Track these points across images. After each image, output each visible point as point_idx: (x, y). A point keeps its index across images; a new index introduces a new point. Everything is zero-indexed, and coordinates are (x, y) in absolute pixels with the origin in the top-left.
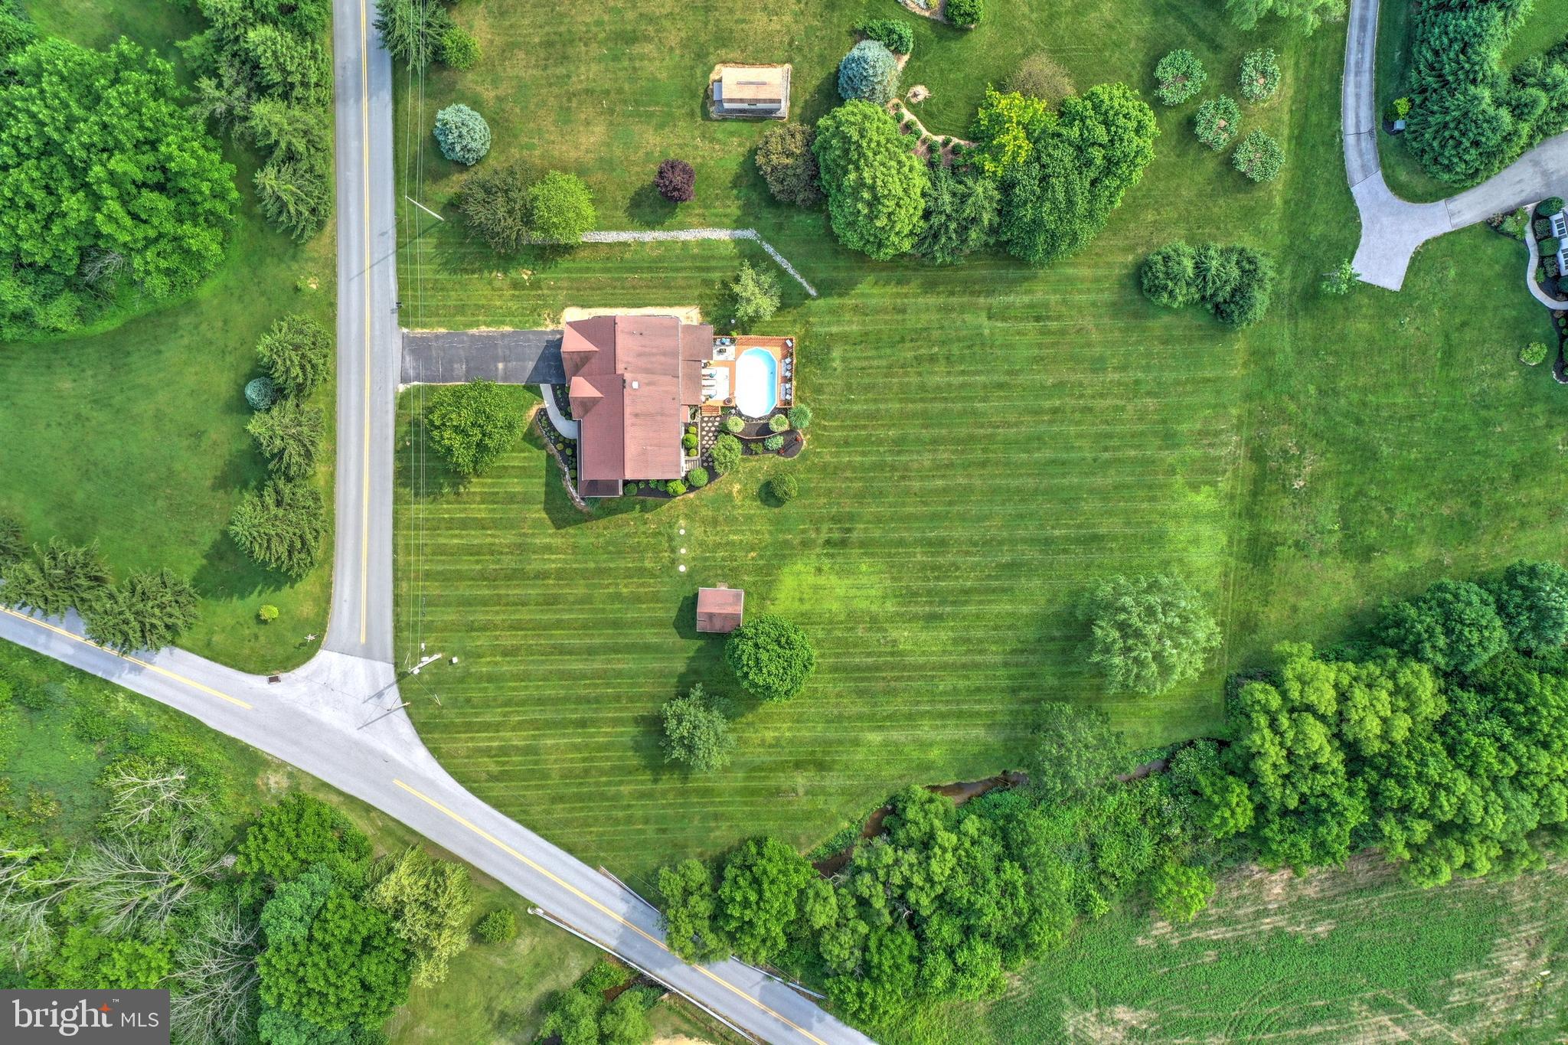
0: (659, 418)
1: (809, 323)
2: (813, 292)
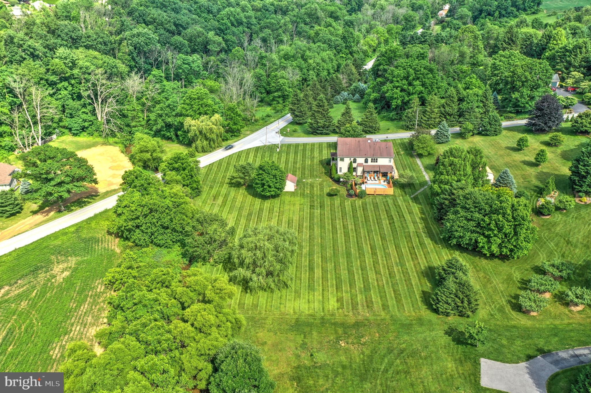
0: (359, 149)
1: (399, 196)
2: (412, 196)
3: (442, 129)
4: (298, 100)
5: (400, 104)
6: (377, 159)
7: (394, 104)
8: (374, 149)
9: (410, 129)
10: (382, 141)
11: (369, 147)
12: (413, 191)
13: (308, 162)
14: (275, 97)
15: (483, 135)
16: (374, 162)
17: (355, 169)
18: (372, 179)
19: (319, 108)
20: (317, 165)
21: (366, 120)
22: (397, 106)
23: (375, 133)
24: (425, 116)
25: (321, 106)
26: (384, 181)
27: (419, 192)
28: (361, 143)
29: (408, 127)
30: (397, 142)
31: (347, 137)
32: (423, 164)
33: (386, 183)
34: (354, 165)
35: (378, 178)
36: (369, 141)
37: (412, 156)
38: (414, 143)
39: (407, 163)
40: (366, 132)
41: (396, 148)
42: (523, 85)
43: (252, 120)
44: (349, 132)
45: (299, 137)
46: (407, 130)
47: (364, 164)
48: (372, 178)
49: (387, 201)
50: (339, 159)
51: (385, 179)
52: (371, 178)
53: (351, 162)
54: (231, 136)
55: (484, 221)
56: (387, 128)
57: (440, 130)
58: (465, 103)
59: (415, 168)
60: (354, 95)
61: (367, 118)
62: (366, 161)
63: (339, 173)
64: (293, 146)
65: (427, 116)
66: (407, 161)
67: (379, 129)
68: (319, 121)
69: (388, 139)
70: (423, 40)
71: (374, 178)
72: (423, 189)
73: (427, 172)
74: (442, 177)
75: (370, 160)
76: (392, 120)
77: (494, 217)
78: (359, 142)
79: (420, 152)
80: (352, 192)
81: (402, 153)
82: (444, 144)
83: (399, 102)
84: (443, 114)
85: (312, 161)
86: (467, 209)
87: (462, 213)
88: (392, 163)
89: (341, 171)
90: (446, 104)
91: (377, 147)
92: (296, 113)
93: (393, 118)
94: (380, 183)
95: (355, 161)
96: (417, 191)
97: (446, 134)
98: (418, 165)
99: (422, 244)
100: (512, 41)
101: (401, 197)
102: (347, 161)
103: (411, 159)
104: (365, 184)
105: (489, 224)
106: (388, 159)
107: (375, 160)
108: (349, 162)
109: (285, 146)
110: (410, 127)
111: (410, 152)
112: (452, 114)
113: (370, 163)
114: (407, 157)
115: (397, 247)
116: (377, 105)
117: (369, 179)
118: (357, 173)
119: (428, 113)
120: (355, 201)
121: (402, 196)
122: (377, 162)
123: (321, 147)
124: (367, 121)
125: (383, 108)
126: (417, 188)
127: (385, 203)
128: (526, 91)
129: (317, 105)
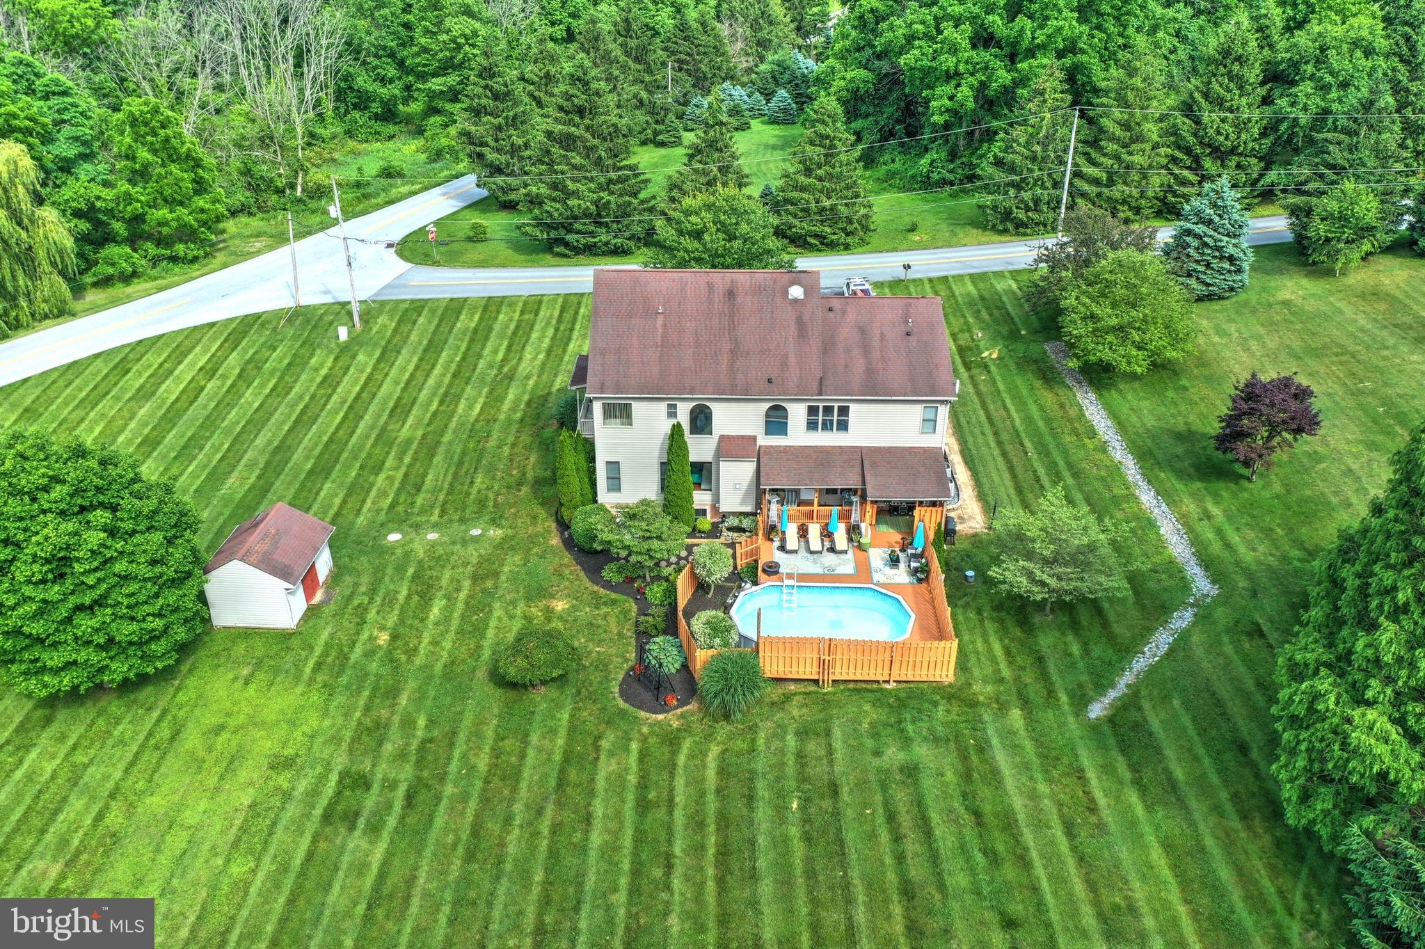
0: (727, 346)
1: (1002, 708)
2: (1097, 710)
3: (1209, 223)
4: (496, 97)
5: (971, 105)
6: (844, 411)
7: (939, 102)
8: (828, 346)
9: (1020, 225)
10: (878, 285)
11: (793, 329)
12: (1097, 651)
13: (470, 406)
14: (432, 95)
16: (827, 426)
17: (703, 473)
18: (815, 544)
19: (570, 122)
20: (509, 422)
21: (802, 179)
22: (956, 115)
23: (847, 247)
24: (1094, 163)
25: (581, 112)
26: (894, 561)
27: (1140, 663)
28: (747, 302)
29: (1007, 215)
30: (958, 290)
31: (683, 264)
32: (1121, 426)
33: (901, 575)
34: (700, 449)
35: (853, 531)
36: (796, 292)
37: (1048, 375)
38: (1069, 301)
39: (1028, 420)
40: (801, 243)
41: (957, 323)
43: (292, 186)
44: (698, 235)
45: (483, 264)
46: (1005, 231)
47: (764, 441)
48: (814, 530)
49: (911, 772)
50: (597, 408)
51: (893, 536)
52: (803, 533)
53: (677, 430)
54: (155, 261)
56: (907, 220)
57: (1200, 229)
58: (1308, 87)
59: (1077, 455)
60: (768, 95)
61: (808, 172)
62: (776, 421)
63: (605, 497)
64: (433, 311)
65: (1107, 162)
66: (1021, 405)
67: (866, 229)
68: (571, 186)
69: (911, 275)
71: (827, 534)
72: (1162, 640)
73: (1165, 494)
75: (797, 413)
76: (926, 184)
78: (731, 294)
79: (1107, 355)
80: (666, 655)
81: (991, 353)
82: (1216, 306)
83: (965, 93)
84: (1188, 151)
85: (494, 398)
88: (943, 439)
89: (615, 483)
90: (1206, 95)
91: (846, 331)
92: (491, 156)
93: (935, 176)
94: (863, 572)
95: (701, 421)
96: (1126, 650)
97: (1231, 250)
98: (1092, 434)
101: (1016, 716)
102: (652, 420)
103: (1048, 397)
104: (766, 581)
106: (915, 412)
107: (829, 416)
108: (666, 426)
109: (392, 311)
110: (1021, 215)
111: (1035, 349)
112: (1233, 151)
113: (798, 434)
114: (1019, 381)
116: (858, 124)
117: (792, 542)
118: (717, 499)
119: (1112, 147)
120: (672, 741)
121: (1025, 703)
122: (843, 426)
123: (568, 316)
124: (803, 189)
125: (888, 135)
126: (1120, 629)
127: (901, 797)
129: (561, 109)
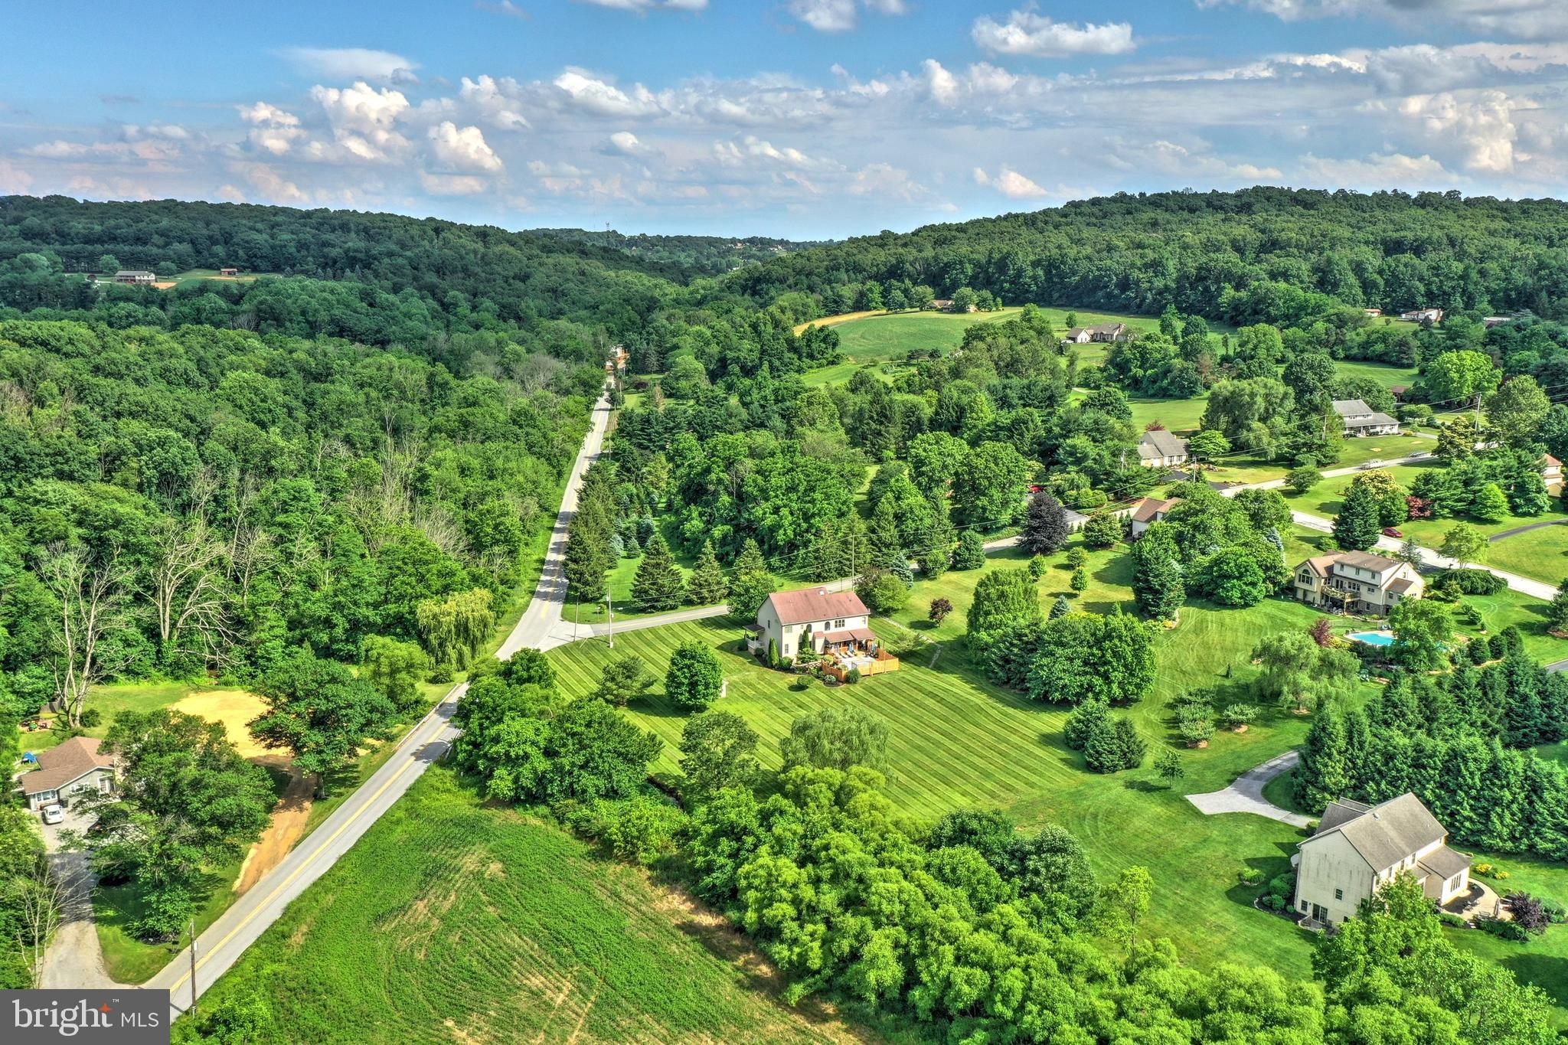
1: (911, 670)
2: (930, 667)
3: (899, 566)
6: (843, 621)
8: (834, 606)
11: (825, 602)
12: (924, 659)
15: (960, 569)
16: (840, 626)
17: (811, 644)
18: (844, 656)
22: (785, 542)
26: (866, 656)
27: (935, 659)
28: (810, 597)
29: (819, 576)
32: (900, 623)
33: (870, 658)
34: (810, 636)
36: (822, 593)
38: (871, 592)
42: (991, 484)
47: (825, 631)
50: (784, 629)
51: (863, 652)
52: (840, 654)
53: (803, 632)
55: (1093, 655)
59: (893, 631)
62: (827, 626)
63: (784, 654)
64: (630, 635)
70: (672, 424)
72: (937, 655)
74: (991, 618)
75: (832, 623)
77: (1107, 644)
80: (831, 678)
86: (1063, 645)
87: (1059, 651)
88: (868, 625)
89: (788, 650)
91: (835, 601)
94: (861, 659)
95: (809, 628)
96: (930, 658)
97: (908, 574)
98: (894, 626)
99: (1006, 715)
100: (886, 417)
101: (915, 671)
102: (798, 630)
103: (875, 621)
105: (1103, 655)
106: (861, 619)
107: (840, 623)
109: (615, 637)
113: (833, 629)
115: (977, 725)
117: (838, 656)
118: (815, 651)
120: (848, 688)
121: (915, 669)
122: (843, 625)
123: (686, 629)
126: (927, 656)
127: (904, 680)
128: (997, 495)
